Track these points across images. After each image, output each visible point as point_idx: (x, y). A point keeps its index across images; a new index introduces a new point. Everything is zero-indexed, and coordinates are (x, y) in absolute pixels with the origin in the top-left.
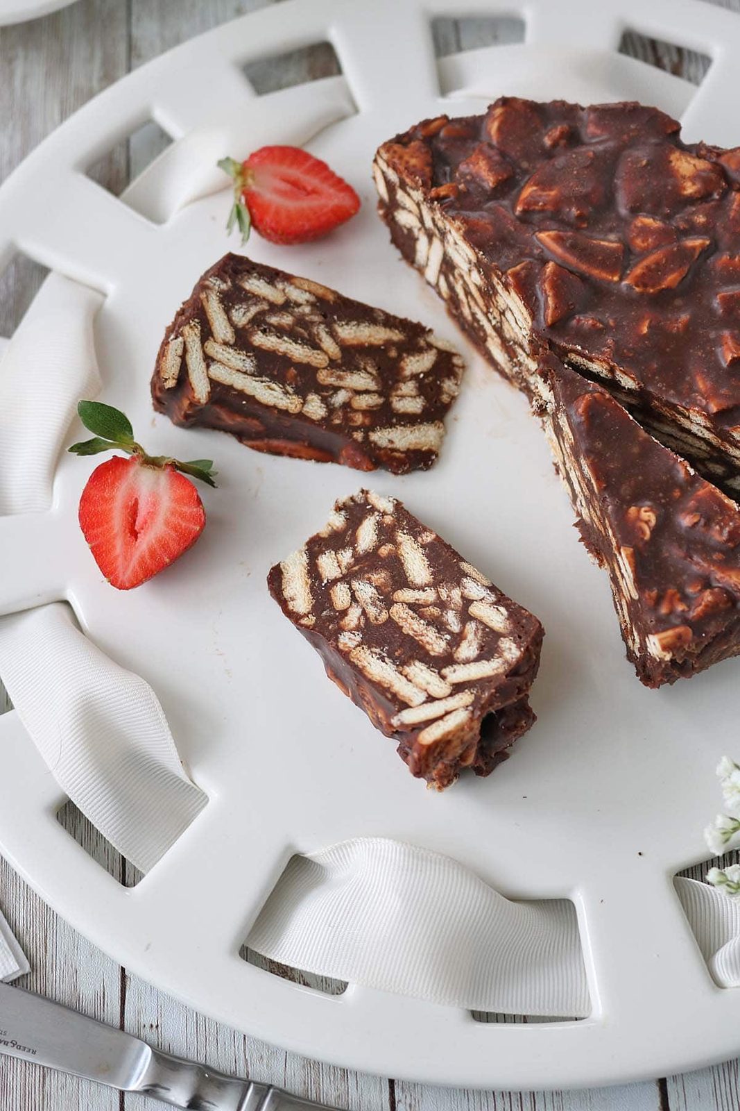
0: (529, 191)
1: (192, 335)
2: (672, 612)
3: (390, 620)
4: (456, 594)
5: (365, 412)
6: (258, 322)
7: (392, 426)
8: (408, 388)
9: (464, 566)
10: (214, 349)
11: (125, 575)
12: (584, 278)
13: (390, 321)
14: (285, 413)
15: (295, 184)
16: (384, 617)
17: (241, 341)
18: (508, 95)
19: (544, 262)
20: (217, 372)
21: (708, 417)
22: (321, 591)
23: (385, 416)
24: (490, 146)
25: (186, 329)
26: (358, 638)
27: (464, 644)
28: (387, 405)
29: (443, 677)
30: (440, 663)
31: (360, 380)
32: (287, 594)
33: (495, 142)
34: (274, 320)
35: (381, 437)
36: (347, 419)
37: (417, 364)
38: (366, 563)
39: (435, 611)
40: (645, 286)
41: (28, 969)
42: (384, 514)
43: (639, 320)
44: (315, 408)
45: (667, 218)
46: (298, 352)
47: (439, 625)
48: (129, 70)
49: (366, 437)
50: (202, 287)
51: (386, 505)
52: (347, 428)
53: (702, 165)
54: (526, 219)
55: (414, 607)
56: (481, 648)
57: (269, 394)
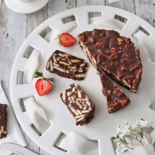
0: (97, 43)
1: (51, 62)
2: (112, 105)
3: (75, 103)
4: (84, 100)
5: (75, 72)
6: (60, 60)
7: (78, 74)
8: (81, 69)
9: (86, 96)
10: (54, 64)
11: (41, 94)
12: (104, 57)
13: (79, 59)
14: (63, 73)
15: (67, 39)
16: (74, 102)
17: (58, 63)
18: (96, 28)
19: (99, 54)
20: (54, 67)
21: (119, 78)
22: (67, 98)
23: (77, 73)
24: (93, 36)
25: (50, 61)
26: (71, 105)
27: (84, 107)
28: (78, 71)
29: (81, 112)
30: (81, 110)
31: (74, 68)
32: (63, 98)
33: (94, 35)
34: (62, 59)
35: (76, 76)
36: (72, 73)
37: (82, 65)
38: (73, 94)
39: (81, 102)
40: (112, 58)
41: (27, 145)
42: (76, 87)
43: (111, 63)
44: (68, 72)
45: (116, 48)
46: (66, 64)
47: (81, 104)
48: (47, 19)
49: (74, 76)
50: (53, 55)
51: (76, 85)
52: (72, 75)
53: (122, 40)
54: (97, 48)
55: (79, 101)
56: (86, 108)
57: (61, 70)
